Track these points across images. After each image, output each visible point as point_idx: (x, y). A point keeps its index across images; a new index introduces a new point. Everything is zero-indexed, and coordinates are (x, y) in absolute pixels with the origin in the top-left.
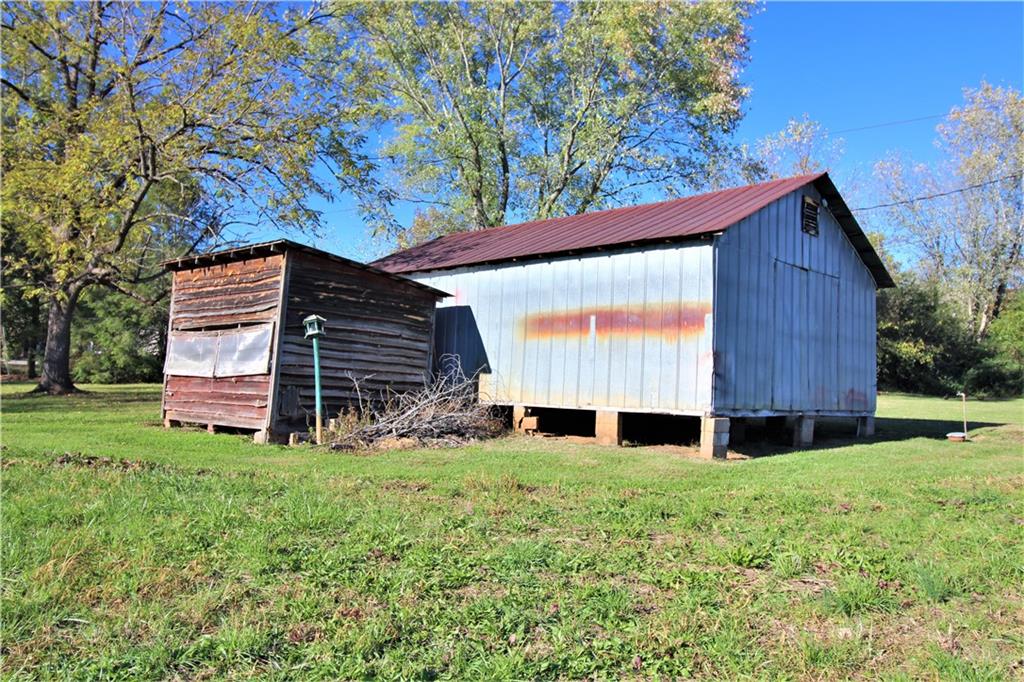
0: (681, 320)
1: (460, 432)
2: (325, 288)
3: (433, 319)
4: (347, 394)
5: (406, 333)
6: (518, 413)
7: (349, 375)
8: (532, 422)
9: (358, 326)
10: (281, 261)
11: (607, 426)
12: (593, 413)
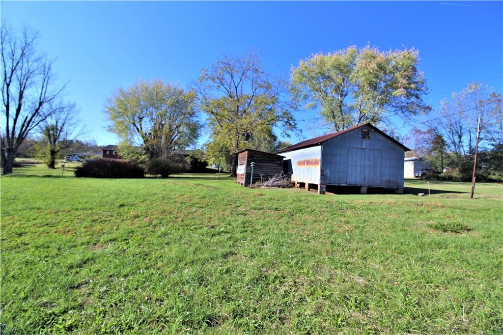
0: (316, 163)
1: (279, 186)
2: (256, 157)
3: (282, 162)
4: (258, 178)
5: (275, 165)
6: (296, 183)
7: (260, 174)
8: (298, 185)
9: (264, 164)
10: (247, 152)
11: (307, 186)
12: (305, 183)
